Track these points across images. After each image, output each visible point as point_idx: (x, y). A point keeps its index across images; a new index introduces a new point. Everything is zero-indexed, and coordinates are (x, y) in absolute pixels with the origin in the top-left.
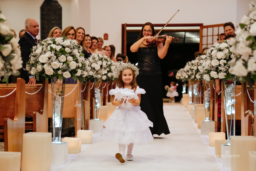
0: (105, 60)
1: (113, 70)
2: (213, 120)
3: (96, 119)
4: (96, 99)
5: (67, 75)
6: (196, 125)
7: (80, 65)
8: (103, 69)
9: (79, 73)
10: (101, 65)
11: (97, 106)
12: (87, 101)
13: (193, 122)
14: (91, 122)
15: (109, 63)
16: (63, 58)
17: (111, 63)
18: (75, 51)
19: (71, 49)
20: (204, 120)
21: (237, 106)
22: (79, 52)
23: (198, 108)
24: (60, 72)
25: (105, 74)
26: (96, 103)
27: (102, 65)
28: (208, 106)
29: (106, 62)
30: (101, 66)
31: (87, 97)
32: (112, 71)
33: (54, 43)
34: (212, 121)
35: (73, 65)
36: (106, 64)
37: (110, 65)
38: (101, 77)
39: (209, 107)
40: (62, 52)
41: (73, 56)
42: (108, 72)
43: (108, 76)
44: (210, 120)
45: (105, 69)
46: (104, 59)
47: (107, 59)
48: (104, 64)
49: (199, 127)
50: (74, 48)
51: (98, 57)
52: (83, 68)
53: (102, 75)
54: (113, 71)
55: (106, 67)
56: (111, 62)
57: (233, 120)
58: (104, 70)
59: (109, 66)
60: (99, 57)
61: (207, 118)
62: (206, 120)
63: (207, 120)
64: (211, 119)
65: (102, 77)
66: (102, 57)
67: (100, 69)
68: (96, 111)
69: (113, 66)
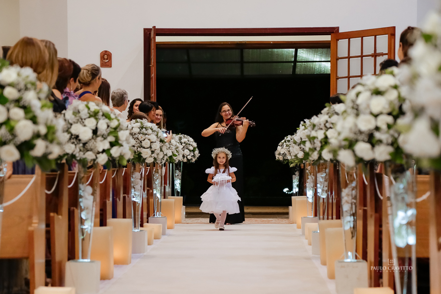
0: (103, 115)
1: (123, 141)
2: (365, 257)
3: (83, 258)
4: (82, 210)
5: (10, 154)
6: (323, 271)
7: (43, 130)
8: (99, 139)
9: (40, 148)
10: (94, 128)
11: (84, 227)
12: (60, 217)
13: (317, 263)
14: (70, 268)
15: (114, 124)
17: (119, 124)
18: (30, 97)
19: (19, 91)
20: (343, 258)
21: (419, 226)
22: (39, 99)
23: (329, 230)
25: (104, 151)
26: (82, 222)
27: (97, 128)
28: (352, 226)
29: (107, 120)
30: (95, 132)
31: (61, 205)
32: (120, 142)
34: (361, 260)
36: (106, 126)
37: (115, 129)
38: (94, 157)
39: (354, 227)
41: (26, 108)
42: (112, 145)
43: (111, 155)
44: (356, 258)
45: (105, 139)
46: (101, 113)
47: (110, 115)
48: (102, 125)
49: (332, 276)
50: (26, 89)
51: (86, 110)
52: (49, 136)
53: (96, 151)
54: (124, 144)
55: (106, 133)
56: (118, 120)
57: (410, 259)
58: (101, 141)
59: (113, 130)
60: (89, 109)
61: (350, 254)
62: (347, 257)
63: (350, 258)
64: (360, 256)
65: (97, 158)
66: (95, 110)
67: (93, 138)
68: (83, 239)
69: (124, 130)
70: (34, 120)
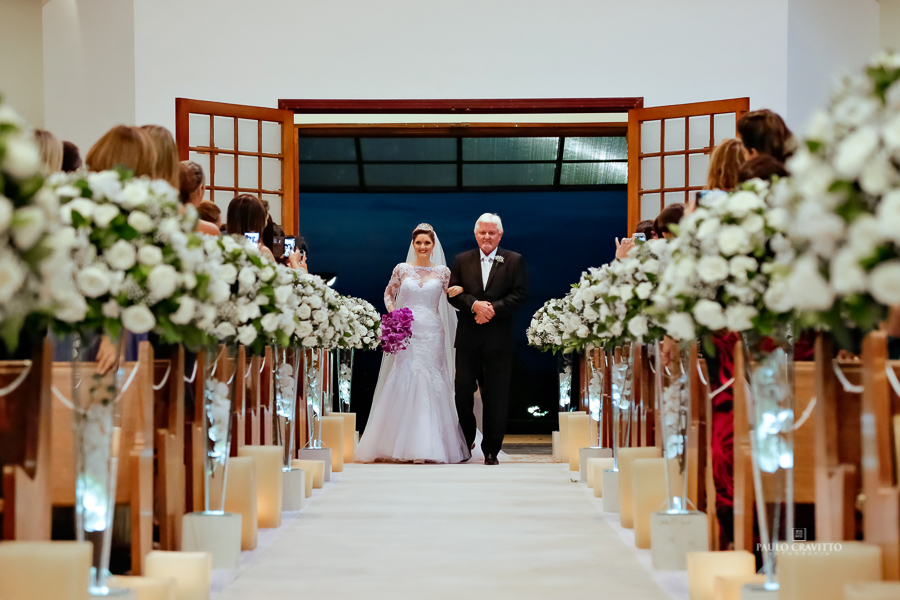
0: (248, 259)
1: (282, 304)
2: (702, 506)
3: (211, 509)
4: (209, 425)
5: (139, 320)
6: (629, 537)
7: (190, 282)
8: (243, 300)
9: (186, 310)
10: (233, 282)
11: (213, 455)
12: (173, 436)
13: (616, 526)
14: (189, 524)
15: (266, 274)
16: (121, 253)
17: (276, 275)
18: (170, 228)
19: (153, 218)
20: (665, 508)
22: (183, 231)
23: (639, 461)
24: (110, 309)
25: (250, 321)
26: (211, 445)
27: (237, 282)
28: (681, 452)
29: (255, 268)
30: (235, 288)
31: (174, 417)
32: (277, 306)
33: (87, 193)
34: (697, 511)
35: (163, 281)
36: (253, 279)
37: (269, 282)
38: (233, 332)
39: (682, 457)
40: (121, 229)
41: (164, 247)
42: (264, 310)
43: (262, 328)
44: (689, 507)
45: (252, 300)
46: (244, 256)
47: (259, 259)
48: (247, 276)
49: (644, 544)
50: (164, 215)
51: (219, 251)
53: (237, 322)
54: (285, 309)
55: (253, 291)
56: (274, 268)
57: (783, 507)
58: (246, 304)
59: (265, 285)
60: (223, 248)
61: (676, 500)
62: (672, 506)
63: (678, 506)
64: (694, 505)
65: (237, 333)
66: (235, 250)
67: (230, 299)
68: (213, 476)
69: (284, 285)
70: (177, 265)
